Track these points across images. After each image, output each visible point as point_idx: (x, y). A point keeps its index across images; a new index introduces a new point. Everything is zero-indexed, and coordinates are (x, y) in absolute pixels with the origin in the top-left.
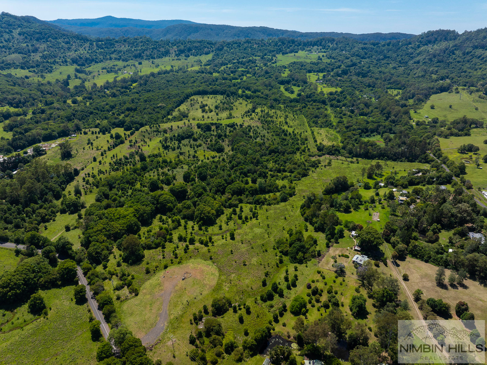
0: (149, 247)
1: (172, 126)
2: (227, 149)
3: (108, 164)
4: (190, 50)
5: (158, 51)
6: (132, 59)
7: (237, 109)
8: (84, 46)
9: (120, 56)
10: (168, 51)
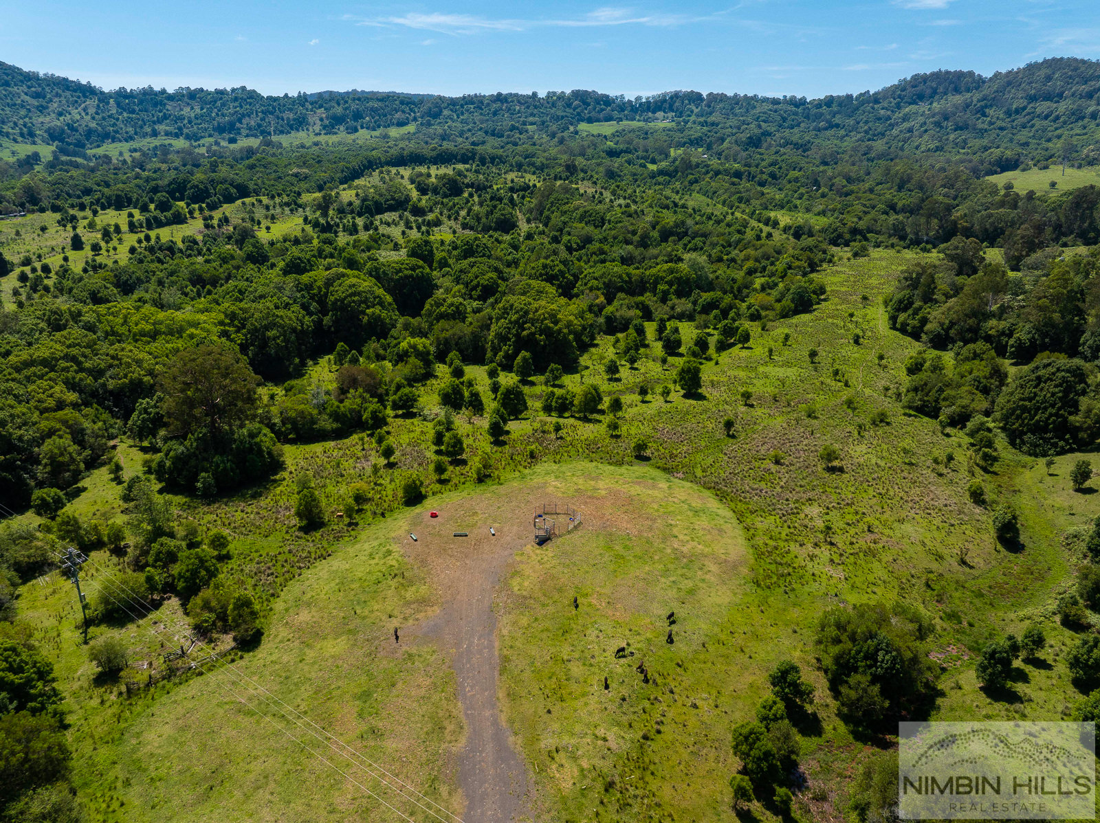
4: (357, 116)
6: (210, 136)
8: (83, 106)
9: (180, 129)
10: (304, 119)
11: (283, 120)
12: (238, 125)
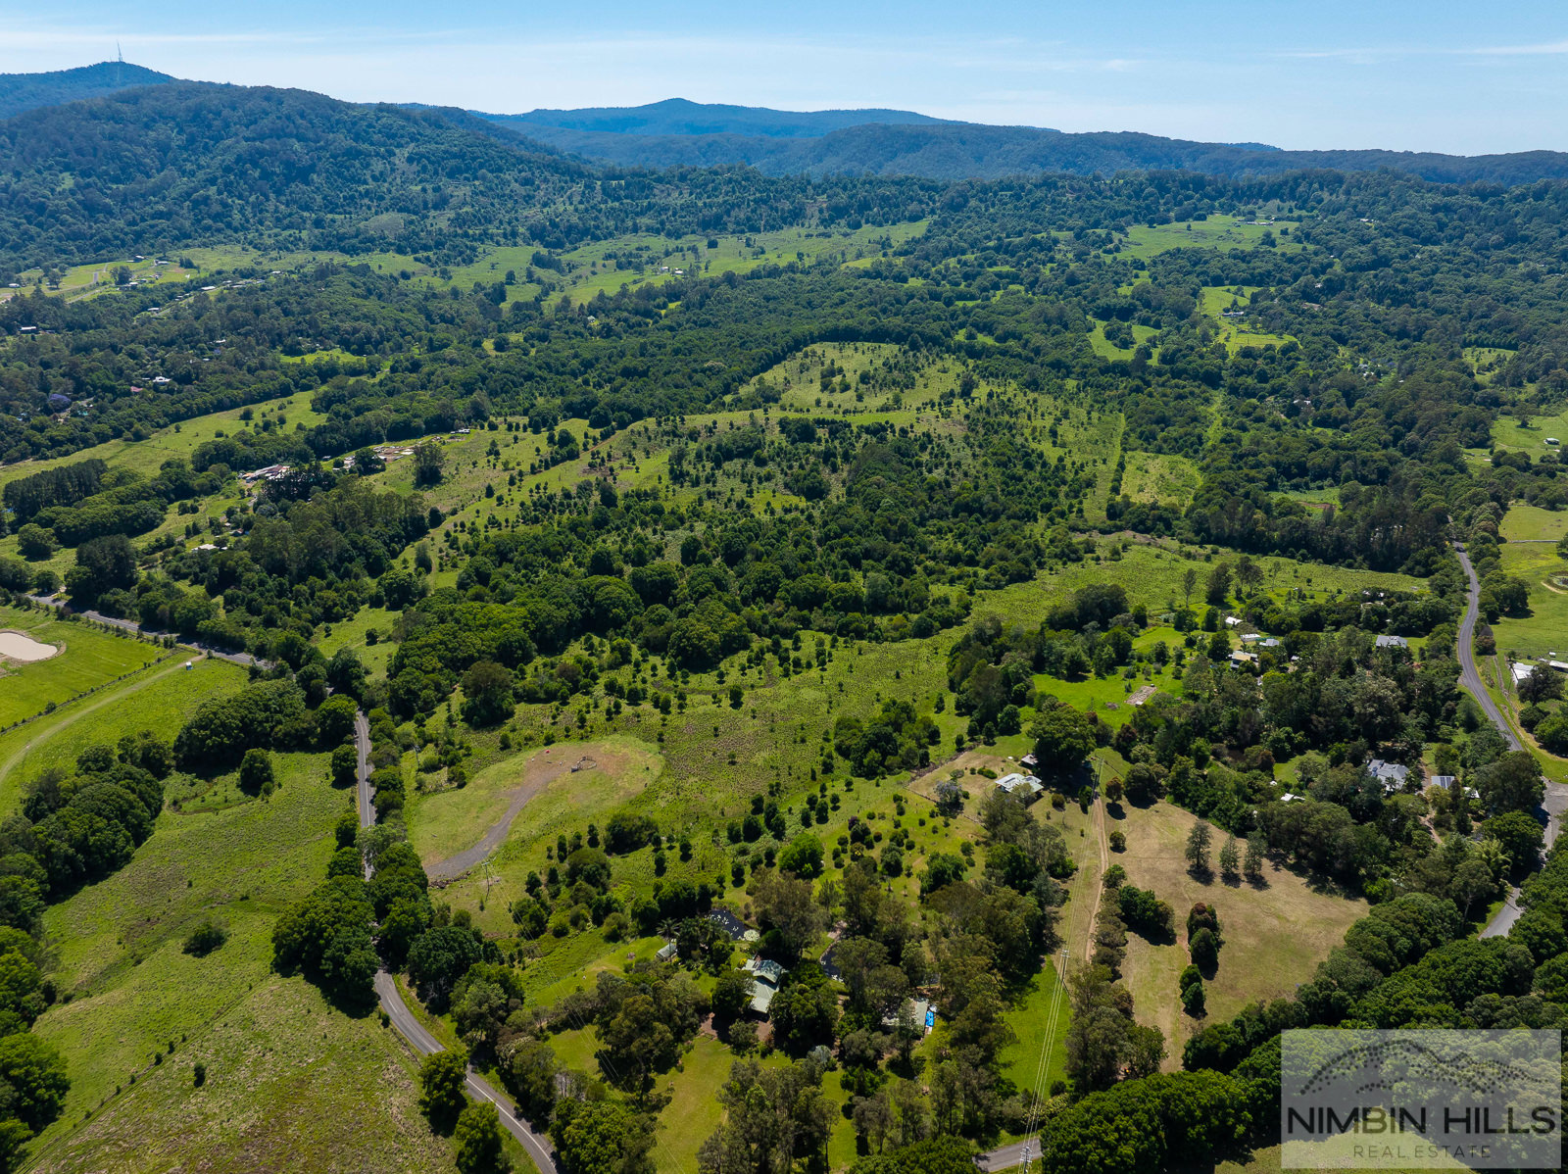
0: (530, 697)
1: (715, 423)
2: (837, 493)
3: (517, 506)
4: (864, 206)
5: (771, 208)
7: (926, 386)
8: (569, 192)
9: (662, 223)
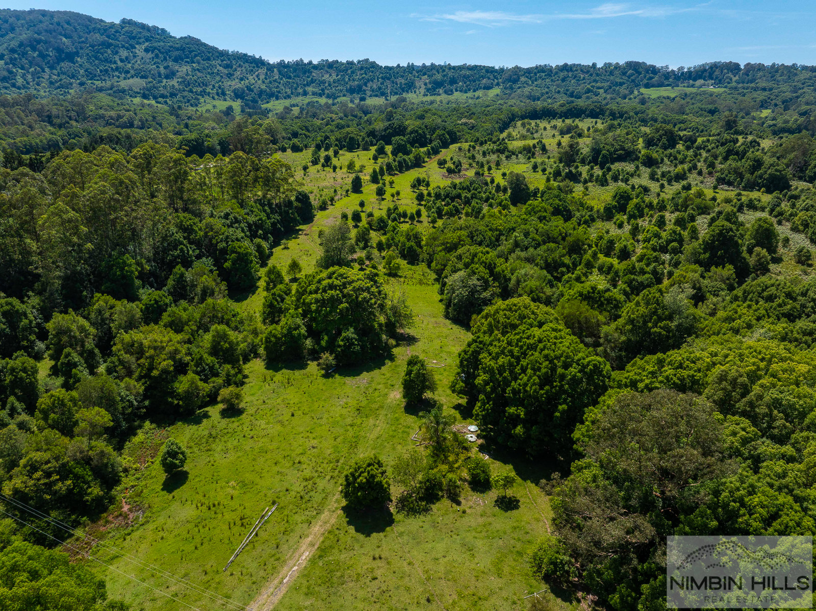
4: (453, 81)
5: (393, 82)
9: (323, 90)
10: (412, 83)
11: (397, 84)
12: (364, 87)
